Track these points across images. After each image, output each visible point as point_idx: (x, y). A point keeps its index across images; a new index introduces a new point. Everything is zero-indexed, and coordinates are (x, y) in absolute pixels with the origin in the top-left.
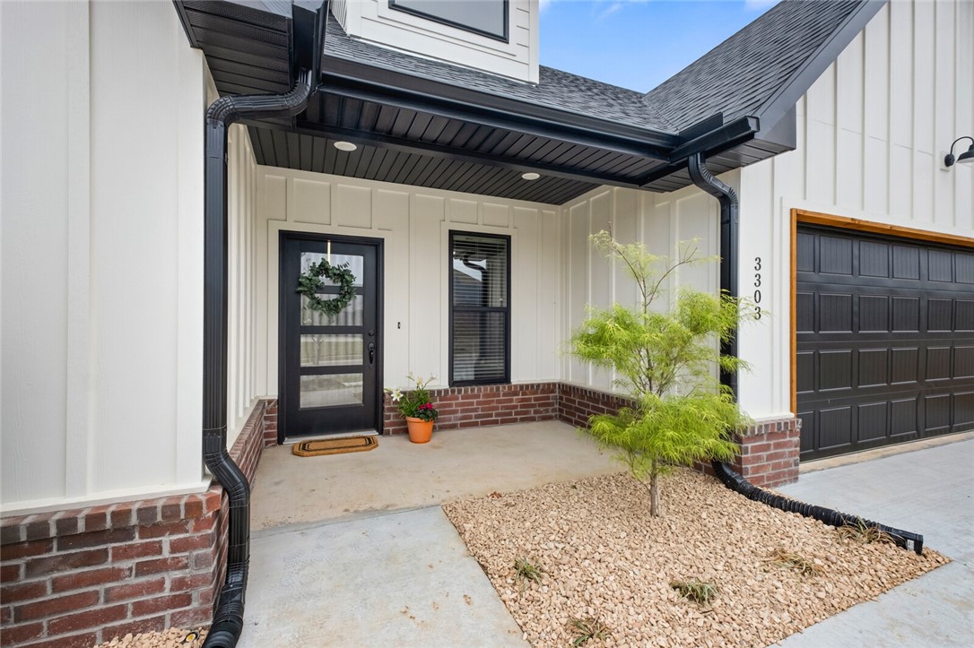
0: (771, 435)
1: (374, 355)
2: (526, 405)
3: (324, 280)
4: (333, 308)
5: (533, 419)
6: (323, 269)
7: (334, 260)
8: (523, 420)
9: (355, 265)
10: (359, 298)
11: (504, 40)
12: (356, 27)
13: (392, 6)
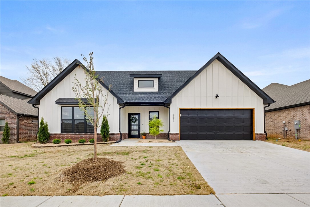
0: (174, 135)
1: (139, 128)
2: (161, 136)
3: (133, 119)
4: (134, 122)
5: (162, 138)
6: (133, 118)
7: (134, 116)
8: (160, 138)
9: (137, 117)
10: (138, 121)
11: (153, 87)
12: (135, 91)
13: (139, 87)
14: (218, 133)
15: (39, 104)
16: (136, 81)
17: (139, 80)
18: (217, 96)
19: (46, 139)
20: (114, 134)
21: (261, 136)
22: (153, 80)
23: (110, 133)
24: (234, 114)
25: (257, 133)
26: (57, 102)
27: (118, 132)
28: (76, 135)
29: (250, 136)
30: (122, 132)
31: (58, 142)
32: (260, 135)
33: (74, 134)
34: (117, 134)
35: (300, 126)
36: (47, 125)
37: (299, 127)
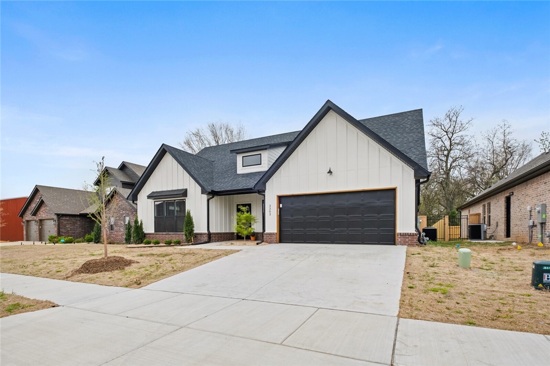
11: (261, 164)
12: (238, 172)
13: (243, 166)
14: (337, 232)
15: (137, 200)
16: (239, 158)
17: (243, 157)
18: (330, 172)
19: (139, 239)
20: (201, 234)
21: (407, 238)
22: (261, 154)
23: (194, 232)
24: (363, 200)
25: (402, 232)
26: (149, 197)
27: (206, 232)
28: (167, 234)
29: (388, 237)
30: (211, 232)
31: (149, 243)
32: (406, 235)
33: (164, 233)
34: (205, 234)
35: (544, 216)
36: (141, 224)
37: (542, 218)
